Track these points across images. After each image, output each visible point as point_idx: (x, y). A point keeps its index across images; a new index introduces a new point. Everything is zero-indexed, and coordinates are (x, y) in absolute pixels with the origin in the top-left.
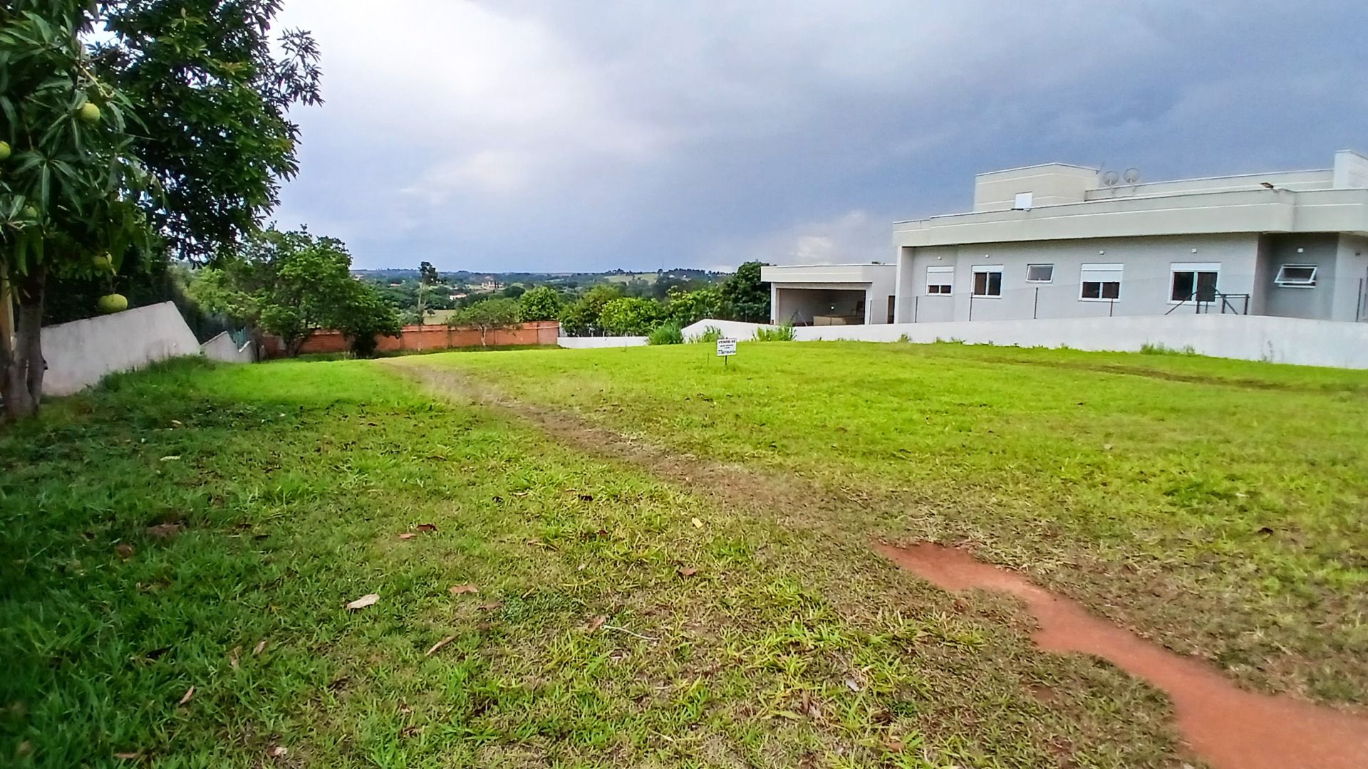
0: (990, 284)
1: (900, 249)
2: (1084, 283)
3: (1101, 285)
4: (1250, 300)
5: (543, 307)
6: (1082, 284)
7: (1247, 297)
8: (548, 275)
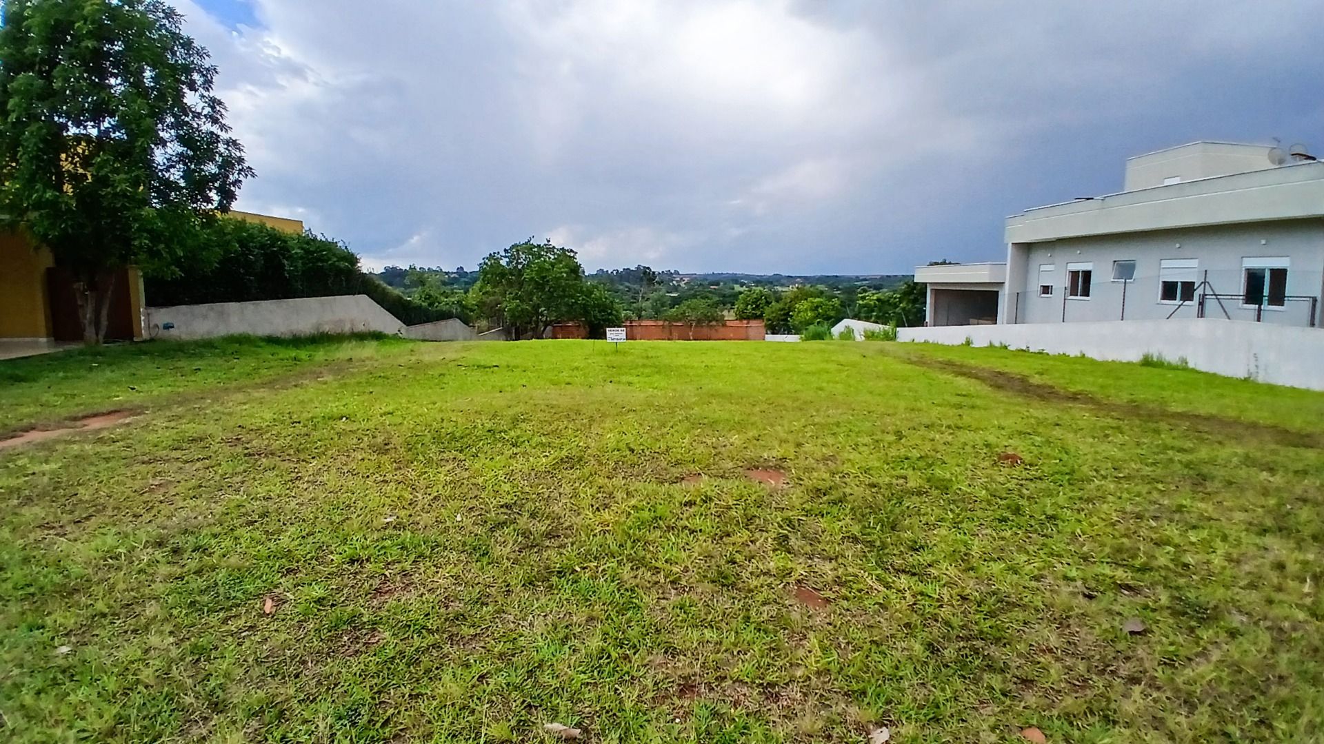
0: (1081, 283)
1: (1010, 245)
2: (1164, 282)
3: (1179, 284)
4: (1319, 305)
5: (757, 306)
6: (1161, 283)
7: (1315, 300)
8: (857, 277)
